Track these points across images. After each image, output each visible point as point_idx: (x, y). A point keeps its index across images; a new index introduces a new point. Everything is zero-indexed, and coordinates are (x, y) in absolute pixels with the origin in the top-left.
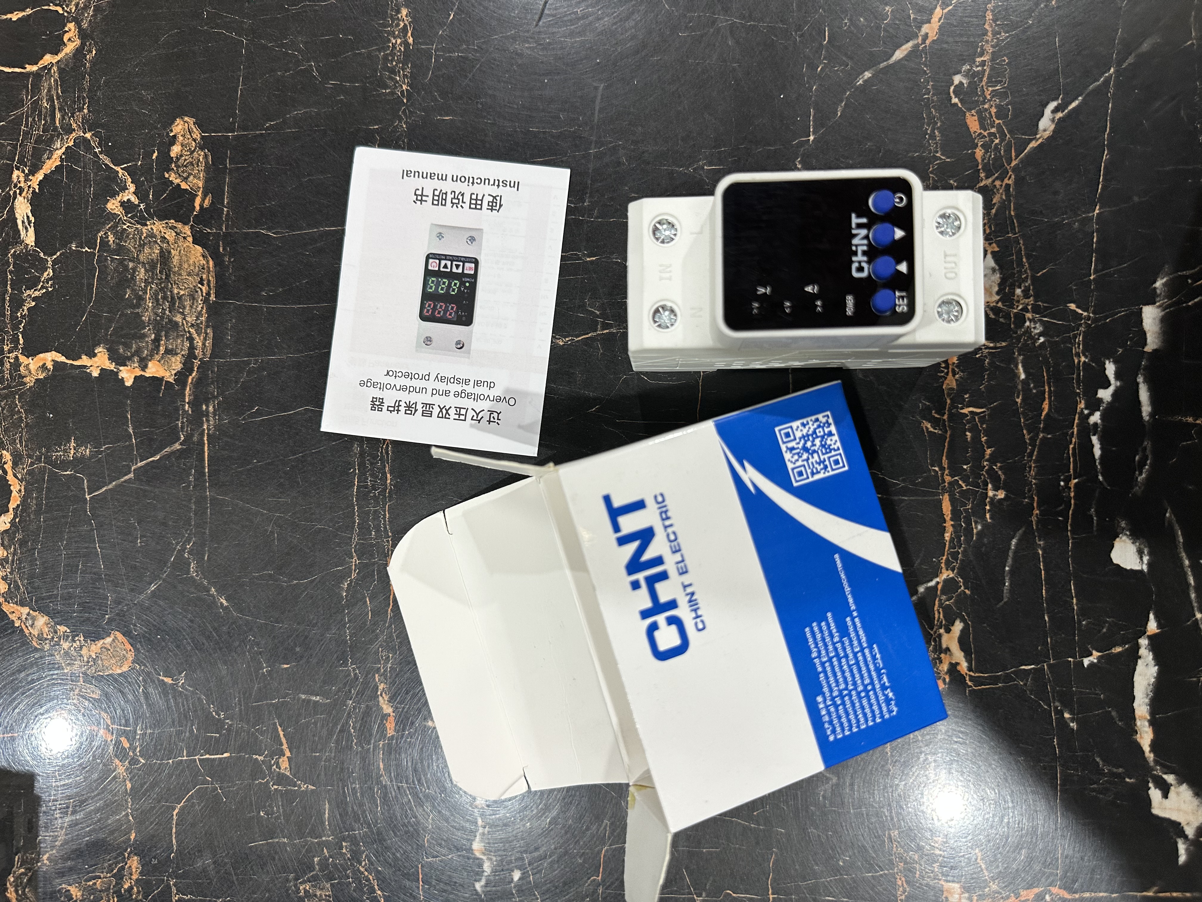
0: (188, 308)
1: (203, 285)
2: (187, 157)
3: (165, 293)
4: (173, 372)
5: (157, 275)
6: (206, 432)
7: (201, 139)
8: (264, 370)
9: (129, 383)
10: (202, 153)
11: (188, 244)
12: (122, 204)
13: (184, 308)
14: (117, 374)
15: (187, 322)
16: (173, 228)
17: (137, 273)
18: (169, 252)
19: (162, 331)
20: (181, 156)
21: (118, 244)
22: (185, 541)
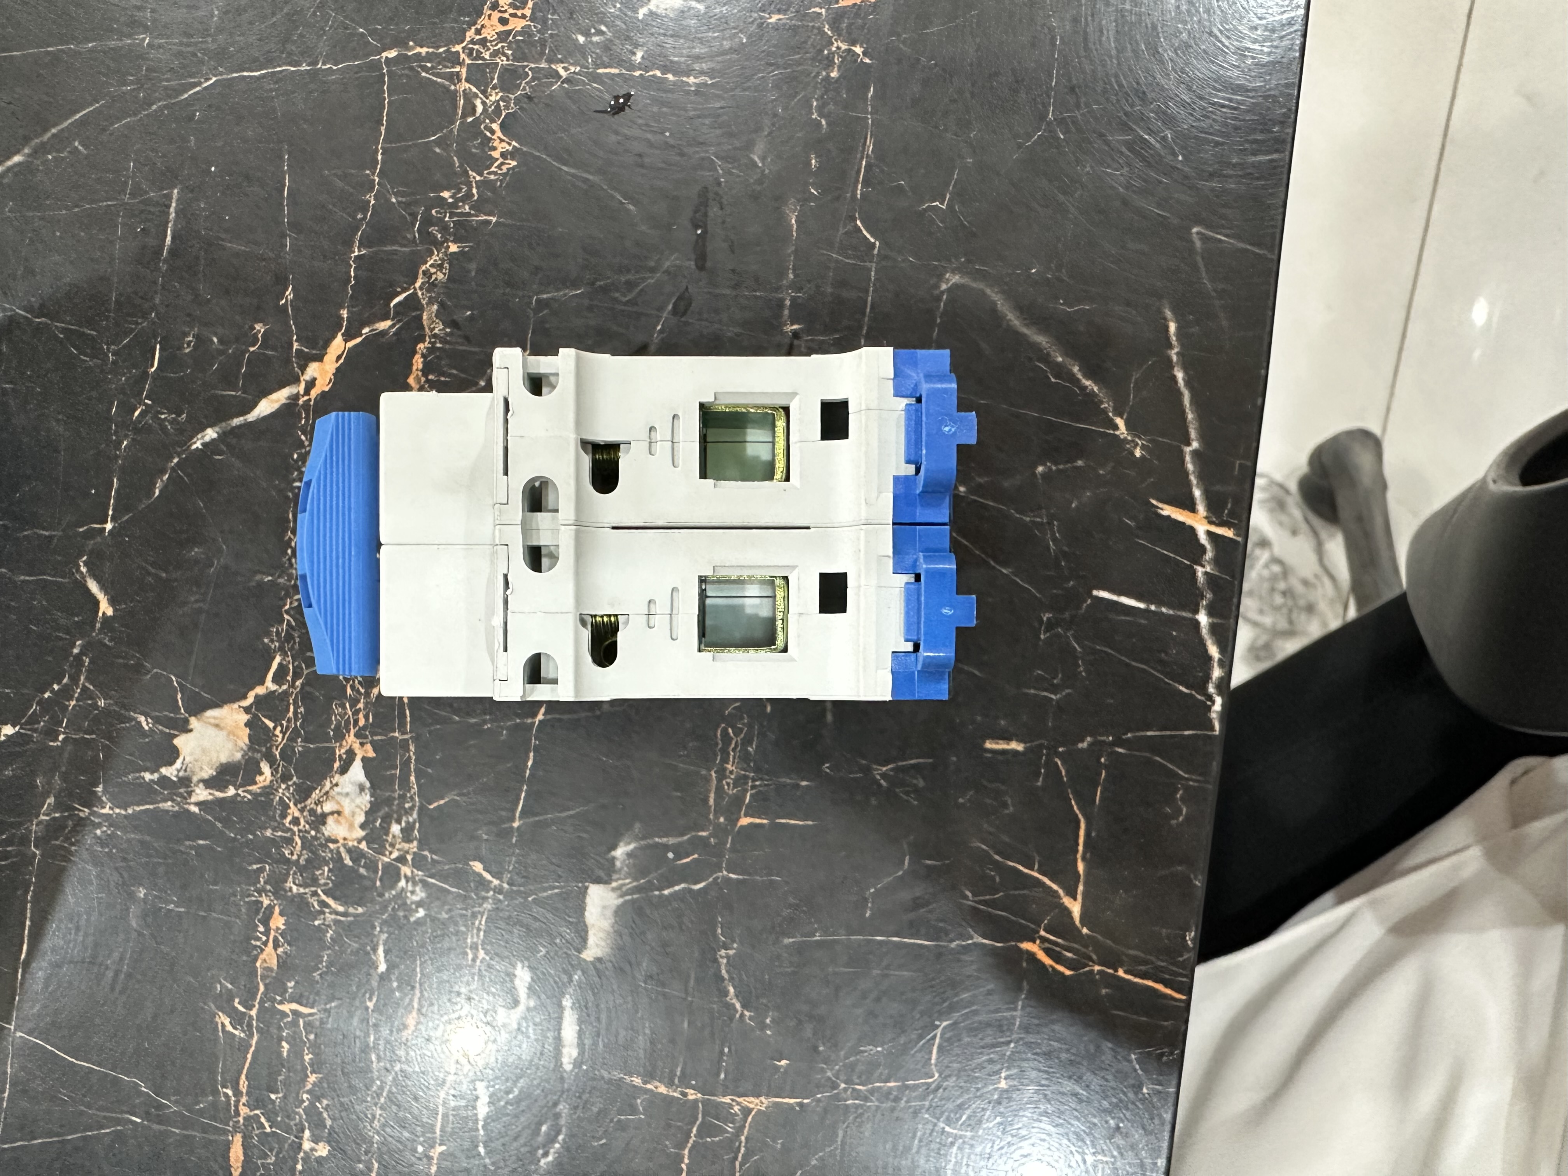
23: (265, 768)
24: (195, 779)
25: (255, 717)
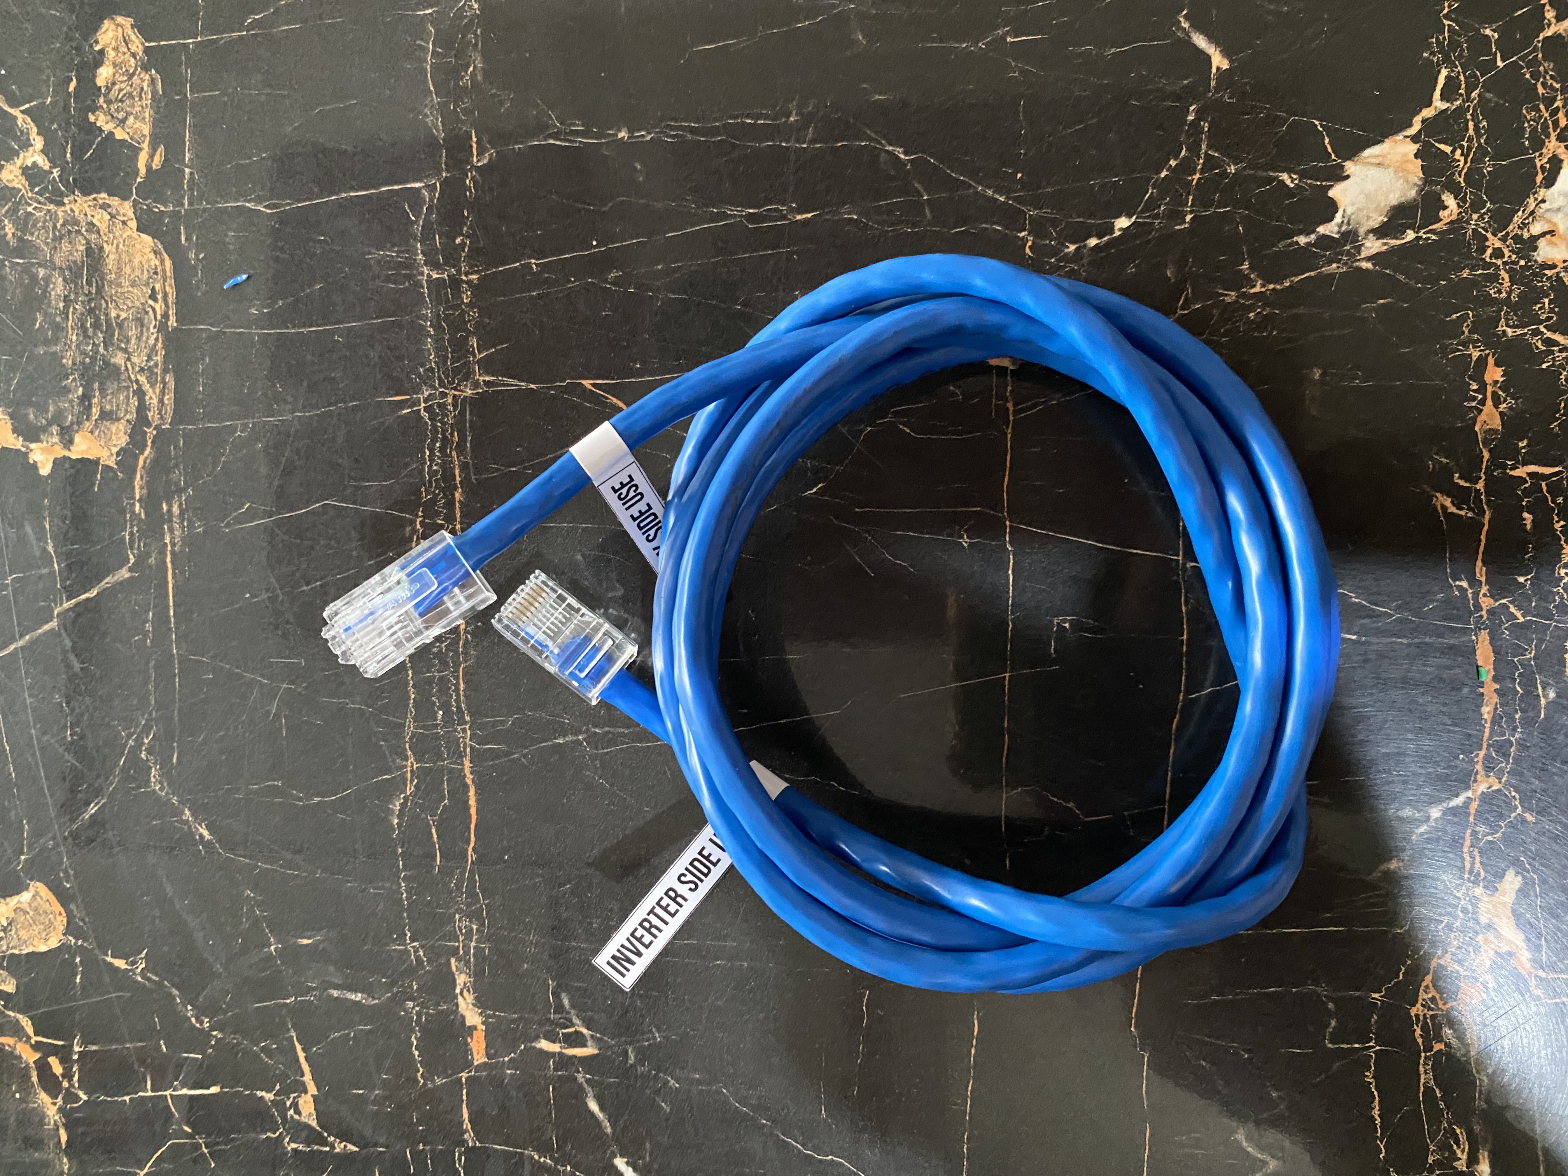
0: (133, 342)
1: (156, 300)
2: (123, 86)
3: (97, 319)
4: (115, 450)
5: (82, 287)
6: (169, 548)
7: (144, 52)
8: (257, 440)
9: (45, 470)
10: (147, 77)
11: (129, 233)
12: (25, 170)
13: (128, 341)
14: (26, 455)
15: (133, 365)
16: (105, 207)
17: (52, 286)
18: (101, 249)
19: (94, 381)
20: (114, 84)
21: (21, 240)
22: (142, 732)
23: (1449, 200)
24: (1362, 231)
25: (1427, 146)
